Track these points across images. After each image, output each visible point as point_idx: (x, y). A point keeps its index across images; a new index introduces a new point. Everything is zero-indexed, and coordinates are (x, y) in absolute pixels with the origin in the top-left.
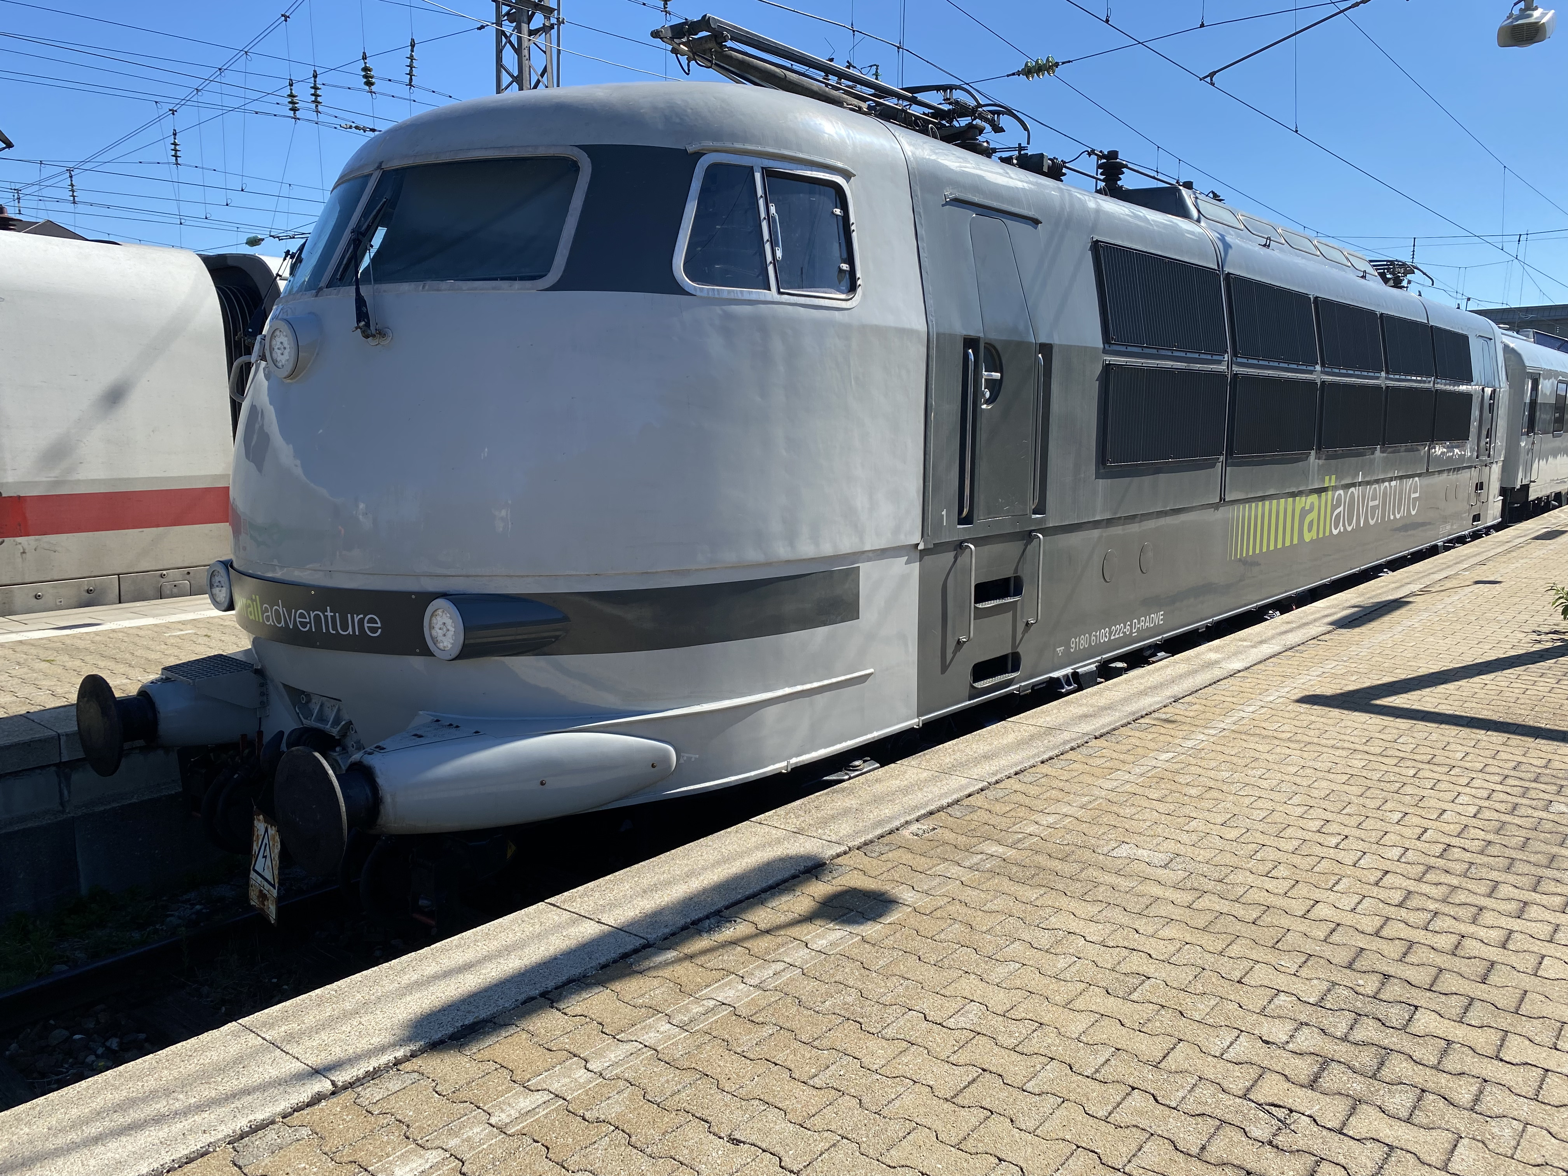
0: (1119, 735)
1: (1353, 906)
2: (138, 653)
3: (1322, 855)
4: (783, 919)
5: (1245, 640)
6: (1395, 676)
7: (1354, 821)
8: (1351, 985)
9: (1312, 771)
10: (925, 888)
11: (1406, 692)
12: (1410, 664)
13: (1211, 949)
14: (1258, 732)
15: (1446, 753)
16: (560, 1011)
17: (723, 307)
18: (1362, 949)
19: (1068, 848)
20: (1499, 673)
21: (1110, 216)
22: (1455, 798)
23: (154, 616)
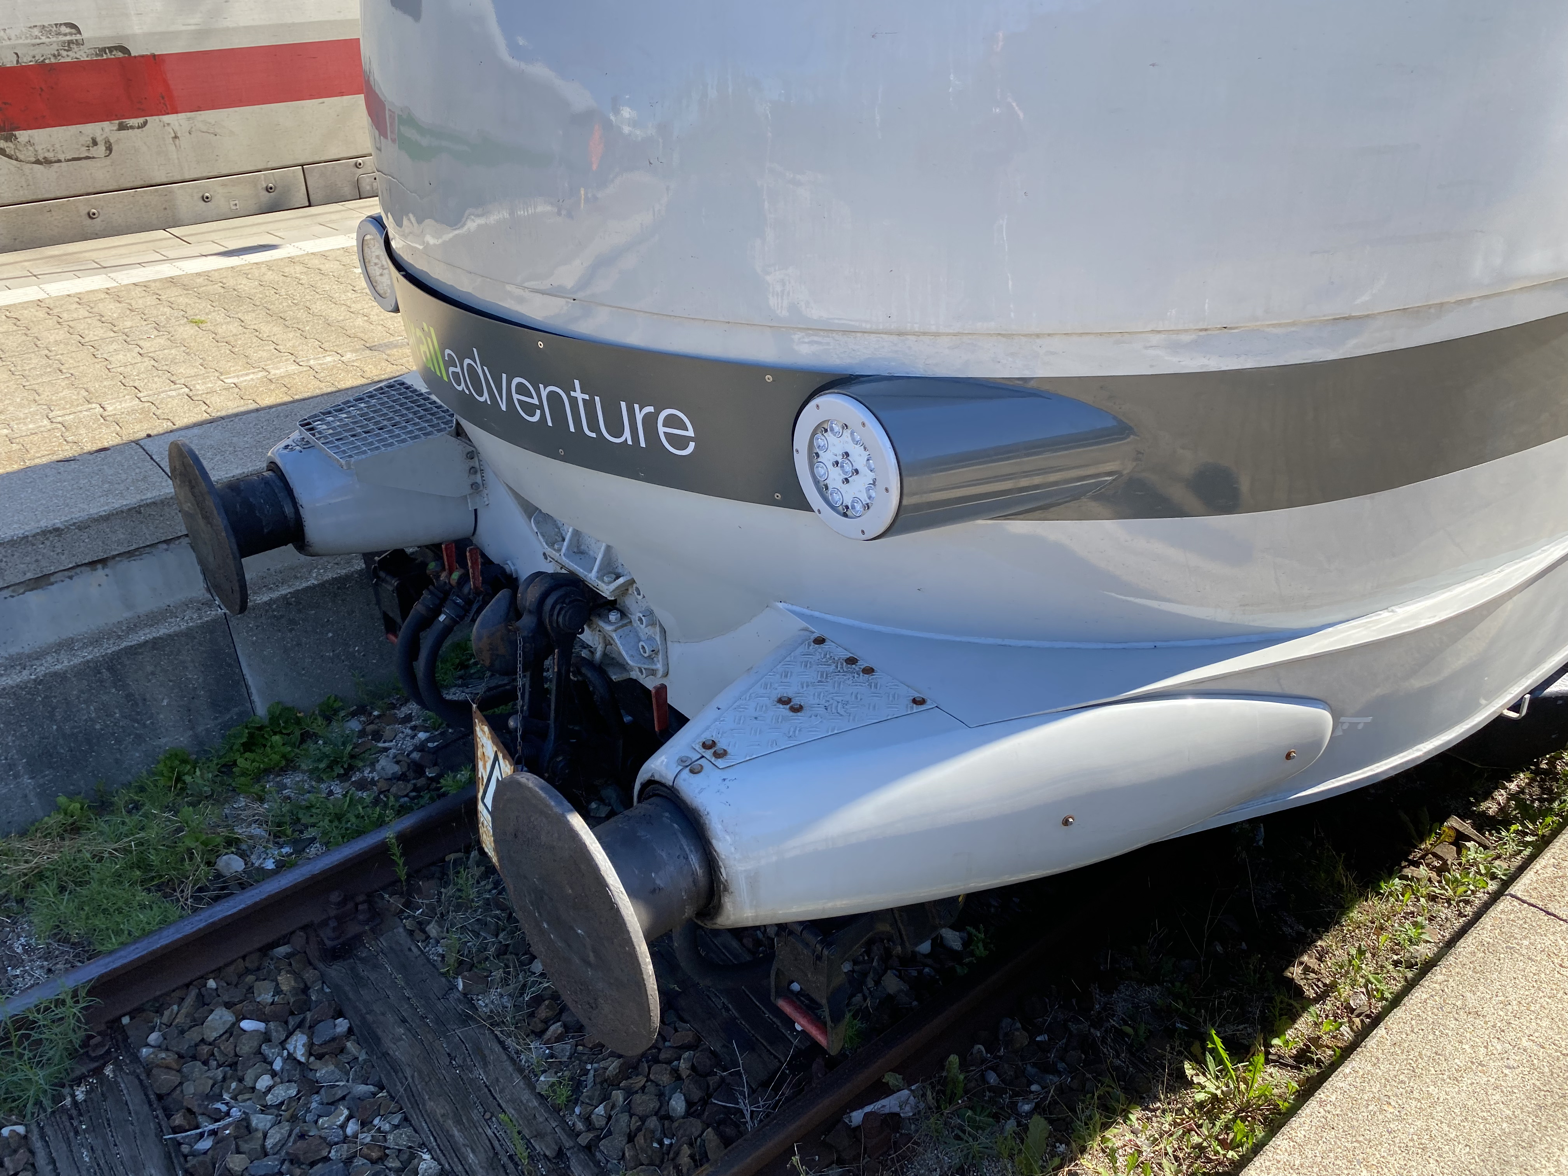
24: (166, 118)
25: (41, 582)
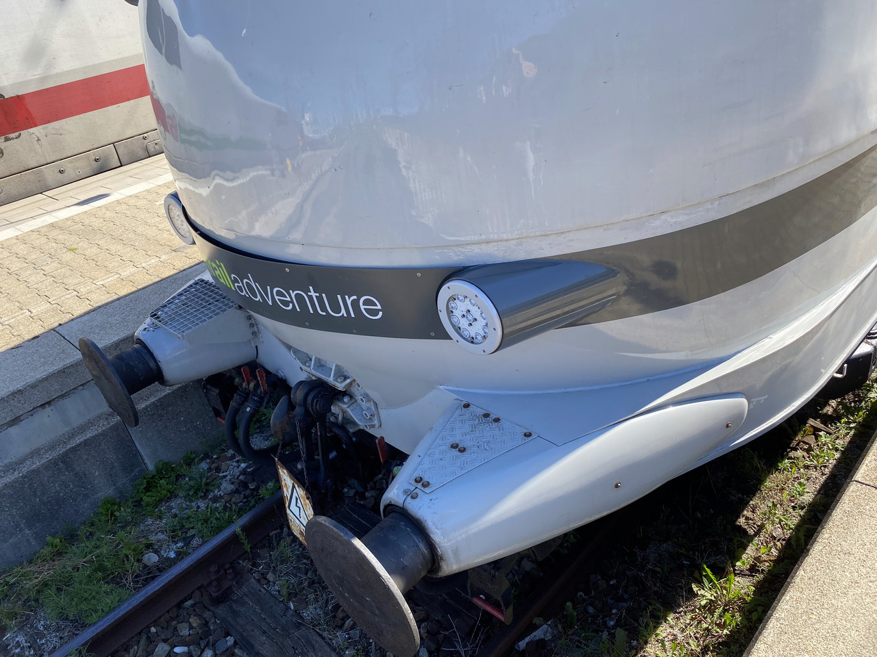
24: (31, 130)
25: (15, 421)
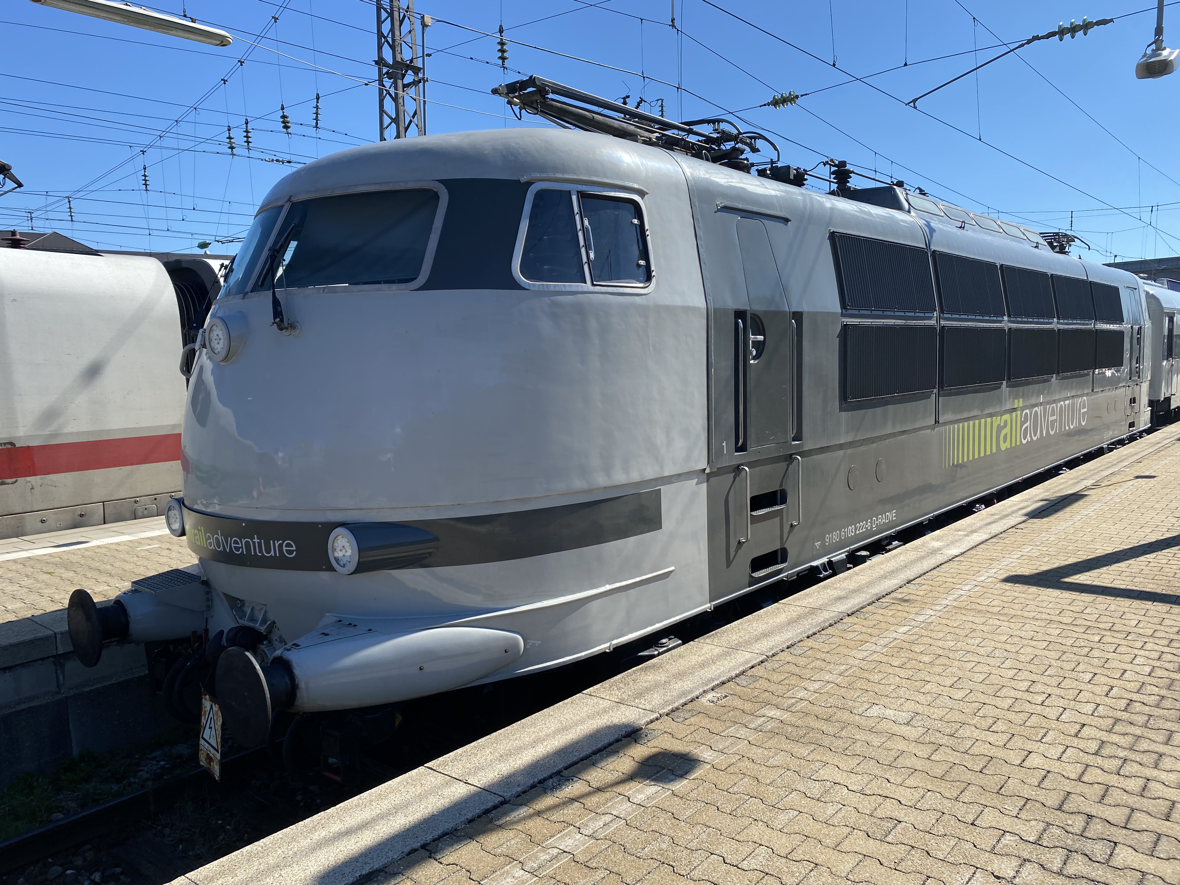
0: (866, 613)
1: (1059, 756)
2: (117, 564)
3: (1031, 711)
4: (610, 777)
5: (959, 531)
6: (1078, 556)
7: (1054, 681)
8: (1062, 825)
9: (1018, 639)
10: (721, 747)
11: (1088, 571)
12: (1089, 546)
13: (948, 795)
14: (973, 607)
15: (1123, 622)
16: (436, 860)
17: (551, 298)
18: (1069, 793)
19: (830, 710)
20: (1159, 553)
21: (842, 213)
22: (1133, 659)
23: (129, 534)
